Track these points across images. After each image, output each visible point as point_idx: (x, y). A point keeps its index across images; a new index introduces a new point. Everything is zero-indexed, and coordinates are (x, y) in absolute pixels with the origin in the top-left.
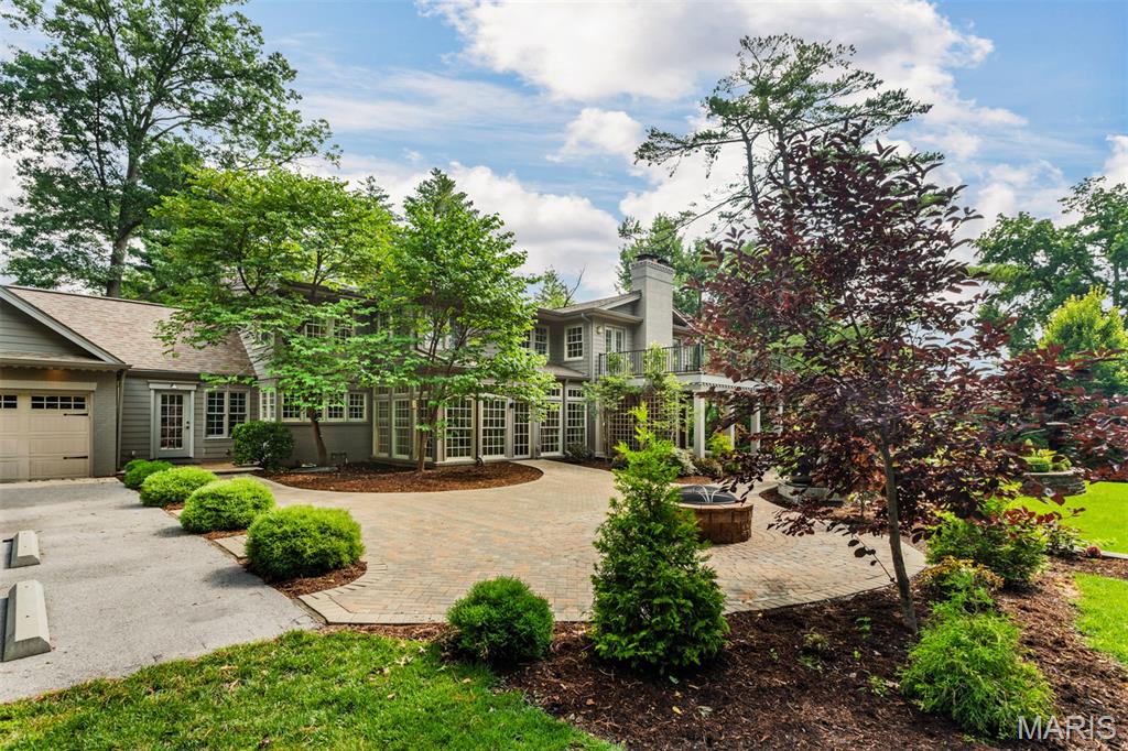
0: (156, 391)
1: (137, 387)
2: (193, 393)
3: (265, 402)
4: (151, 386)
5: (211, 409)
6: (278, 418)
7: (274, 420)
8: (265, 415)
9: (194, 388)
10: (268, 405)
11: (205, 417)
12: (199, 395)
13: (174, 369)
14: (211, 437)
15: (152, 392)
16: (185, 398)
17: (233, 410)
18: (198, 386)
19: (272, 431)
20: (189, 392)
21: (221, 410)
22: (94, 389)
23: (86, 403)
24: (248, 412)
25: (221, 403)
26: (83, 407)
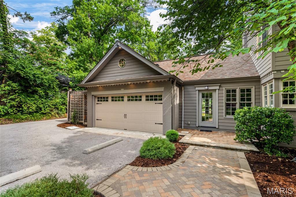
0: (199, 91)
1: (190, 90)
2: (217, 91)
3: (266, 93)
4: (197, 89)
5: (228, 100)
6: (277, 105)
7: (273, 106)
8: (266, 103)
9: (218, 88)
10: (268, 94)
11: (224, 105)
12: (220, 92)
13: (209, 78)
14: (228, 116)
15: (197, 92)
16: (214, 94)
17: (242, 99)
18: (220, 86)
19: (268, 116)
20: (216, 90)
21: (235, 100)
22: (163, 91)
23: (162, 98)
24: (253, 101)
25: (235, 96)
26: (161, 100)
